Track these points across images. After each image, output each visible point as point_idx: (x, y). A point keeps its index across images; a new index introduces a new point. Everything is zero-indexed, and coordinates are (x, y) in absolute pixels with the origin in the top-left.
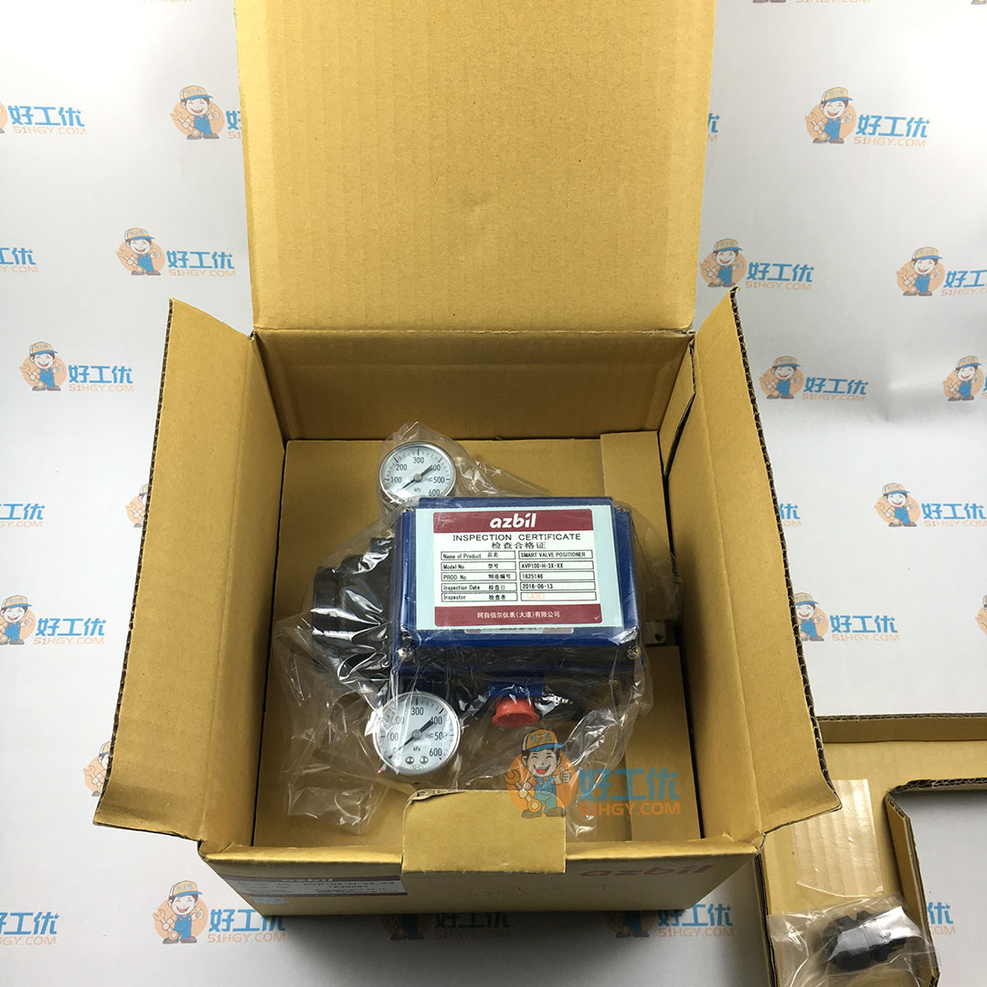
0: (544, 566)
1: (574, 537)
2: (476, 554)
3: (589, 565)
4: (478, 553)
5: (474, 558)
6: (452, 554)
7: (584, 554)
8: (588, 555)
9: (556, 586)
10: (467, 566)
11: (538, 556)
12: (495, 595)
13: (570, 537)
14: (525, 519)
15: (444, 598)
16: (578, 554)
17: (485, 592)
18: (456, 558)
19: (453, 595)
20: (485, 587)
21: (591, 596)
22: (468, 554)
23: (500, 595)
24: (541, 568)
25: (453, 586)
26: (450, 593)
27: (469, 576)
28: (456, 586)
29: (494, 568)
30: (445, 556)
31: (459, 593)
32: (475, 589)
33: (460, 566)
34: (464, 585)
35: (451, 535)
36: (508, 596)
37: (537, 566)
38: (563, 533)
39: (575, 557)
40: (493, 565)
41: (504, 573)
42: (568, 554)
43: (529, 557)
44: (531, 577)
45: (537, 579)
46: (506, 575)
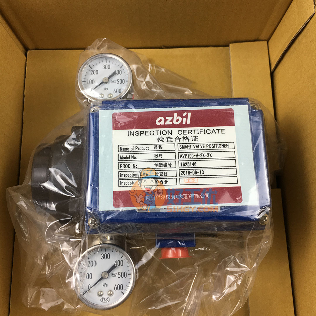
0: (197, 155)
1: (220, 131)
2: (145, 146)
3: (231, 155)
4: (146, 146)
5: (144, 150)
6: (127, 147)
7: (228, 146)
8: (231, 146)
9: (206, 172)
10: (139, 157)
11: (193, 148)
13: (217, 131)
14: (183, 117)
15: (120, 183)
16: (223, 146)
18: (130, 150)
19: (128, 181)
21: (234, 180)
22: (139, 146)
23: (164, 180)
24: (195, 157)
25: (127, 173)
26: (125, 179)
27: (140, 165)
28: (130, 173)
29: (159, 158)
30: (121, 149)
31: (132, 179)
33: (133, 157)
34: (136, 173)
35: (125, 132)
36: (171, 182)
37: (192, 156)
38: (211, 128)
39: (221, 148)
40: (158, 155)
41: (166, 162)
42: (215, 145)
43: (186, 149)
44: (187, 165)
45: (192, 166)
46: (168, 164)
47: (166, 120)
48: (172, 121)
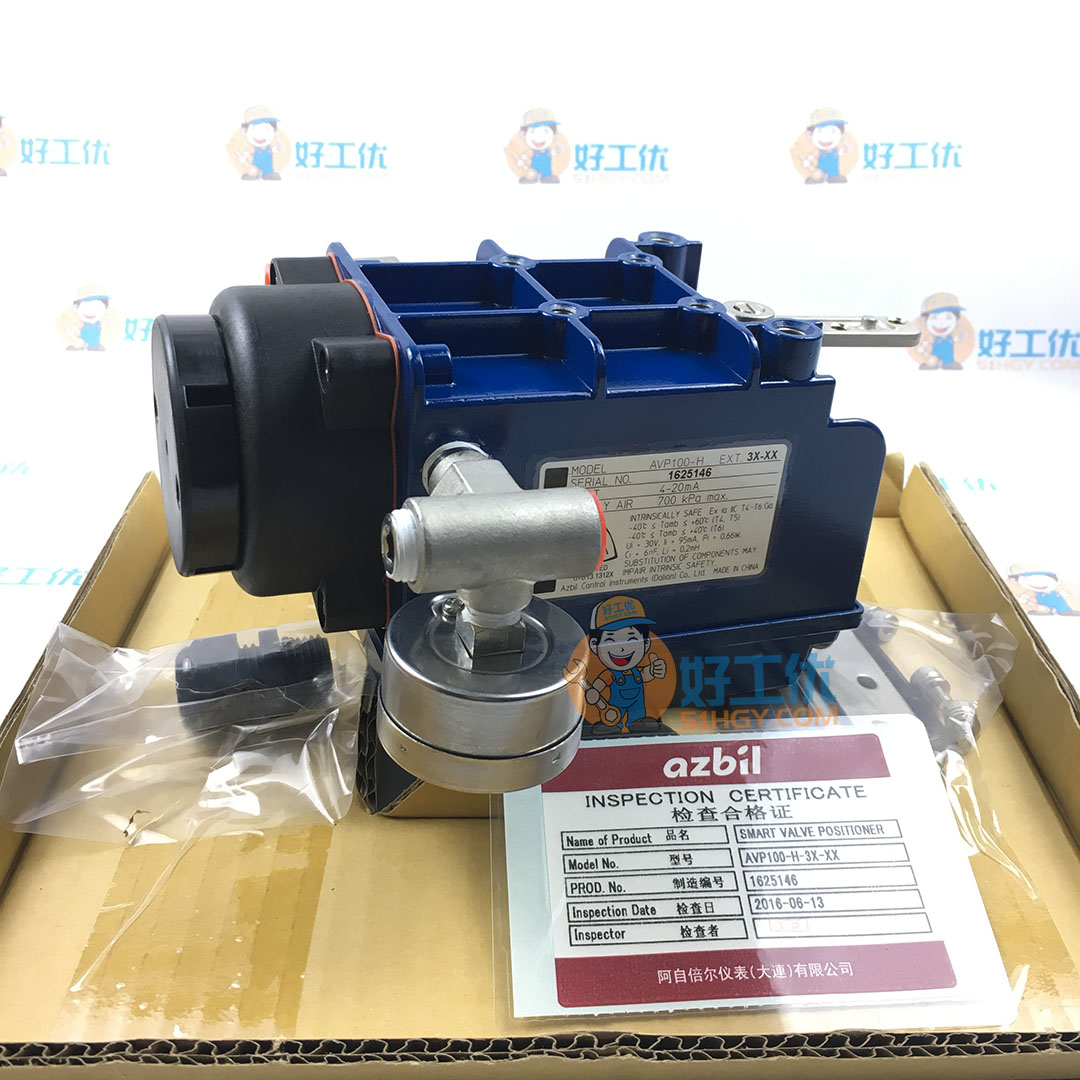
0: (795, 856)
1: (851, 791)
2: (639, 834)
3: (898, 853)
4: (644, 833)
5: (637, 843)
6: (587, 837)
7: (880, 829)
8: (890, 829)
9: (831, 902)
10: (623, 862)
11: (779, 836)
12: (692, 926)
13: (842, 792)
14: (738, 758)
15: (575, 937)
16: (868, 830)
17: (669, 920)
18: (596, 844)
19: (597, 930)
20: (667, 909)
21: (918, 923)
22: (621, 835)
23: (706, 926)
24: (789, 861)
25: (594, 907)
26: (590, 923)
27: (629, 885)
28: (601, 906)
29: (683, 864)
30: (570, 841)
31: (610, 923)
32: (646, 916)
33: (606, 863)
34: (620, 906)
35: (579, 797)
36: (724, 929)
37: (780, 857)
38: (825, 785)
39: (863, 835)
40: (681, 857)
41: (707, 875)
42: (845, 829)
43: (760, 839)
44: (770, 882)
45: (786, 886)
46: (712, 880)
47: (691, 767)
48: (709, 767)
